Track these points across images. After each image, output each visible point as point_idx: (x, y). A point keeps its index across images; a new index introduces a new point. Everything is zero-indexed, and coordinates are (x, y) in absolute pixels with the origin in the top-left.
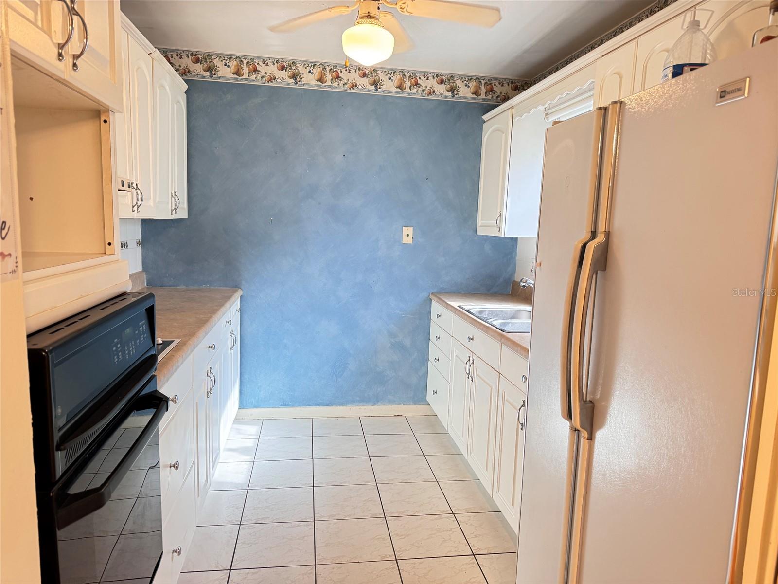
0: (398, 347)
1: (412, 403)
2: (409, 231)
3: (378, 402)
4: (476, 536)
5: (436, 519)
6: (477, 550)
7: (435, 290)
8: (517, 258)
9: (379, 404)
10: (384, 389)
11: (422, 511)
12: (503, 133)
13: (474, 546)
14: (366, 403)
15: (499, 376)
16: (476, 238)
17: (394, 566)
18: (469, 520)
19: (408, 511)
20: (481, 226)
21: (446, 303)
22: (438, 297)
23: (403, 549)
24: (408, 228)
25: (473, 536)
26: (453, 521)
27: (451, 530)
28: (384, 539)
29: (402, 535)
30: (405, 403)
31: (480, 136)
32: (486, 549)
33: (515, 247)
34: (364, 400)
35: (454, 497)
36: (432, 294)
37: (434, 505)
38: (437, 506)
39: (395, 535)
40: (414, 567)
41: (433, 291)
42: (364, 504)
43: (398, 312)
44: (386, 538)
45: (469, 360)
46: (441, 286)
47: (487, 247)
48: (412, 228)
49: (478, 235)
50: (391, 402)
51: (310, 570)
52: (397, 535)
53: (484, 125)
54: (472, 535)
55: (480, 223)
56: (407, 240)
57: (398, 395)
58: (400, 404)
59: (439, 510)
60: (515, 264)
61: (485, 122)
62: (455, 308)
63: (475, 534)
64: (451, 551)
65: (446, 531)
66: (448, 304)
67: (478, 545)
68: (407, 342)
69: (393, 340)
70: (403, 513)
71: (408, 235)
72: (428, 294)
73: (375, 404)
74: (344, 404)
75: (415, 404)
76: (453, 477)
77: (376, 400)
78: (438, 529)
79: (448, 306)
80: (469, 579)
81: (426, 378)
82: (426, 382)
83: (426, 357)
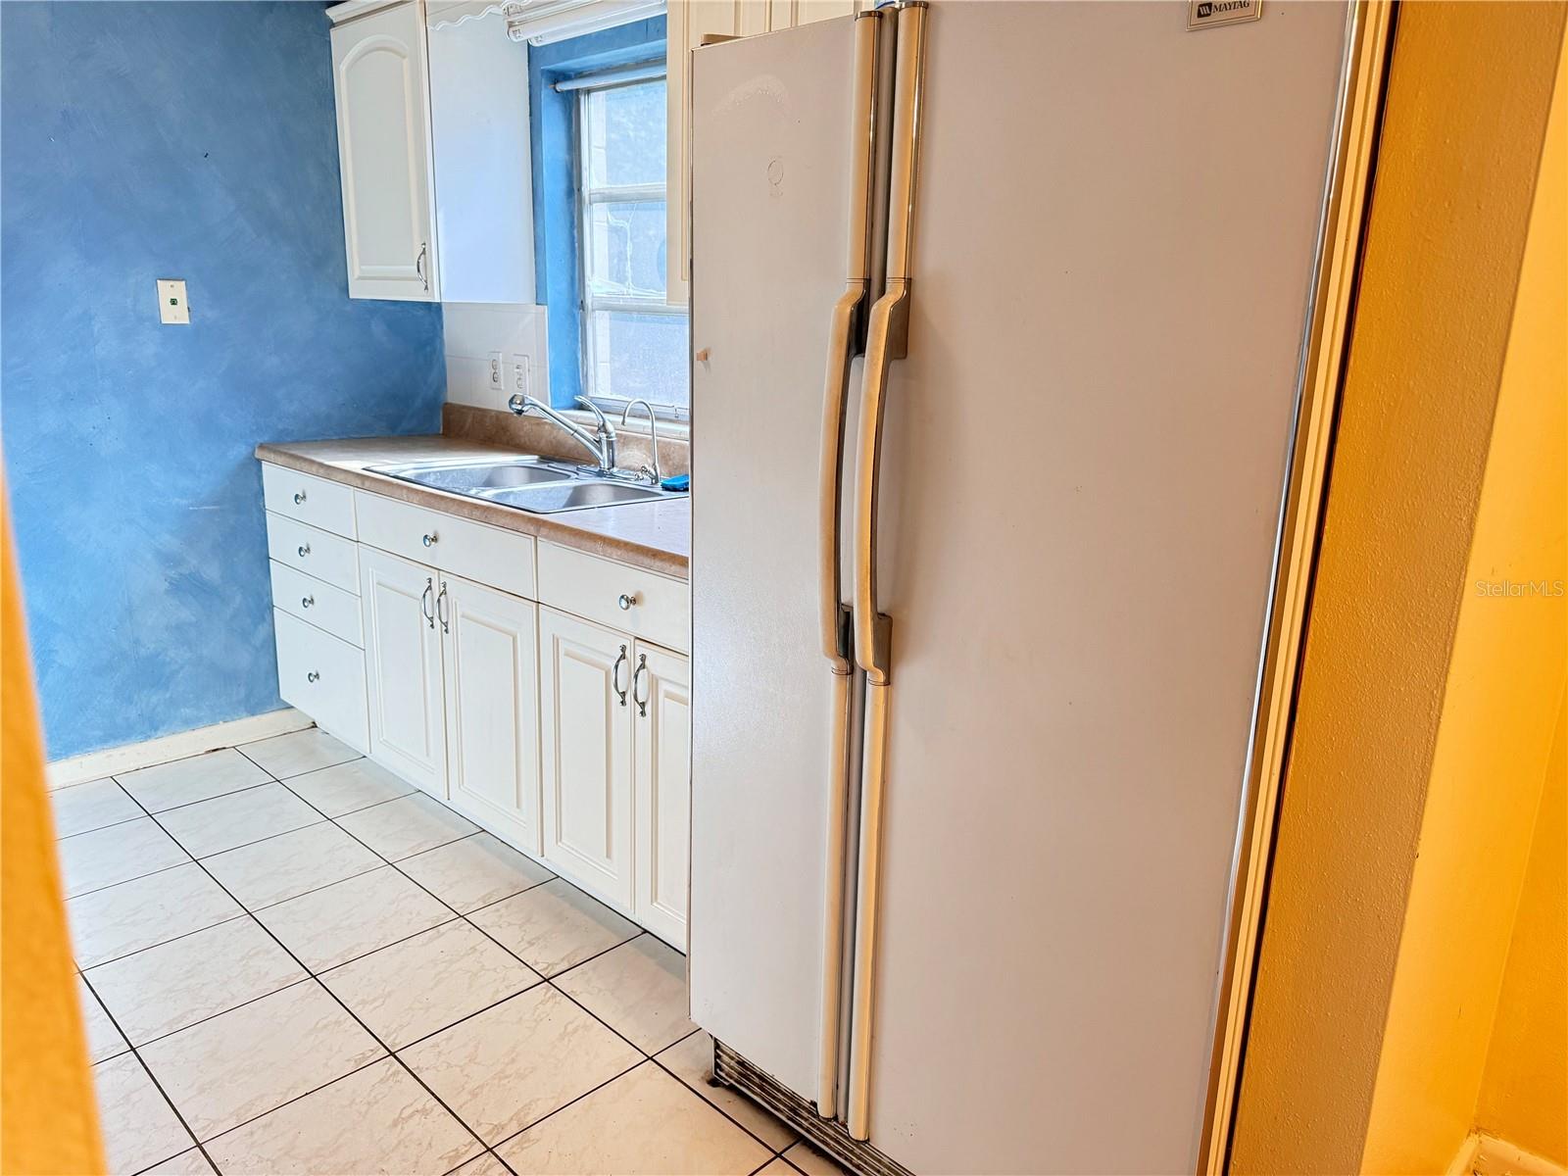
0: (187, 586)
1: (245, 714)
2: (178, 290)
3: (156, 729)
4: (531, 944)
5: (431, 940)
6: (547, 968)
7: (265, 439)
8: (447, 352)
9: (159, 734)
10: (168, 695)
11: (392, 935)
12: (404, 57)
13: (537, 963)
14: (124, 740)
15: (538, 610)
16: (348, 308)
17: (393, 1069)
18: (501, 916)
19: (359, 945)
20: (360, 278)
21: (321, 465)
22: (285, 454)
23: (394, 1026)
24: (172, 283)
25: (524, 945)
26: (470, 930)
27: (474, 949)
28: (338, 1023)
29: (375, 1000)
30: (228, 718)
31: (328, 59)
32: (563, 960)
33: (439, 327)
34: (116, 734)
35: (444, 883)
36: (262, 447)
37: (411, 913)
38: (419, 914)
39: (358, 1004)
40: (440, 1052)
41: (260, 441)
42: (244, 965)
43: (177, 500)
44: (342, 1019)
45: (430, 588)
46: (280, 427)
47: (378, 329)
48: (184, 282)
49: (353, 300)
50: (190, 723)
51: (192, 1163)
52: (364, 1002)
53: (333, 32)
54: (522, 944)
55: (355, 269)
56: (175, 314)
57: (207, 703)
58: (214, 722)
59: (427, 921)
60: (444, 367)
61: (333, 25)
62: (358, 475)
63: (526, 938)
64: (497, 992)
65: (463, 956)
66: (329, 467)
67: (545, 959)
68: (212, 572)
69: (172, 573)
70: (350, 953)
71: (173, 303)
72: (250, 450)
73: (148, 737)
74: (60, 755)
75: (253, 715)
76: (420, 845)
77: (151, 726)
78: (447, 958)
79: (329, 472)
80: (563, 1029)
81: (272, 650)
82: (272, 660)
83: (266, 600)
